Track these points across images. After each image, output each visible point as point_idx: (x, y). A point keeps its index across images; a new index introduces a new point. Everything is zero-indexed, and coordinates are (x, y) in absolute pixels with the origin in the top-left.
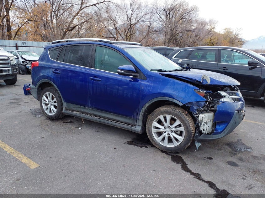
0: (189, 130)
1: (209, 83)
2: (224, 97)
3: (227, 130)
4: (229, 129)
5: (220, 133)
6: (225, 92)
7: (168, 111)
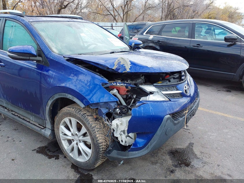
0: (95, 142)
1: (128, 70)
2: (151, 93)
3: (151, 145)
4: (155, 142)
5: (141, 149)
6: (154, 86)
7: (71, 113)
